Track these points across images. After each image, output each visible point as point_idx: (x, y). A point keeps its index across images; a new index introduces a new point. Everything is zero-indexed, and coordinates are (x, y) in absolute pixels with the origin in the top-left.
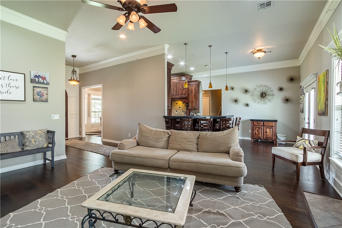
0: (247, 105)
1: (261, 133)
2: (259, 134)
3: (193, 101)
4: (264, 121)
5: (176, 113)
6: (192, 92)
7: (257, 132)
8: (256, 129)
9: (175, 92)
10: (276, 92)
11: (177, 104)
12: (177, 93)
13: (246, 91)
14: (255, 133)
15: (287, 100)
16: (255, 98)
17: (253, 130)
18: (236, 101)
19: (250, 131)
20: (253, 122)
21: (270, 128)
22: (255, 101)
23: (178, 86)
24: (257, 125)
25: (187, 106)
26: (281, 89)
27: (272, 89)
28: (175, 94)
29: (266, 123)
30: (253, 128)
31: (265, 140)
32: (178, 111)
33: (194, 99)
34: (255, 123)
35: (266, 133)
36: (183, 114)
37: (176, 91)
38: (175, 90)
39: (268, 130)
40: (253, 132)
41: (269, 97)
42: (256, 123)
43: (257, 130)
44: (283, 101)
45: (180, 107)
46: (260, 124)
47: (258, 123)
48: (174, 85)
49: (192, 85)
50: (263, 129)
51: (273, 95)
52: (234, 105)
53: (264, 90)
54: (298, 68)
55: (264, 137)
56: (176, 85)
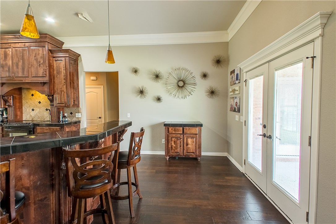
0: (159, 99)
1: (180, 146)
2: (176, 148)
3: (61, 91)
4: (183, 126)
5: (33, 114)
6: (59, 72)
7: (174, 144)
8: (173, 139)
9: (20, 70)
10: (198, 79)
11: (33, 95)
12: (25, 73)
13: (157, 76)
14: (172, 145)
15: (212, 93)
16: (169, 87)
17: (168, 141)
18: (141, 92)
19: (163, 141)
20: (168, 128)
21: (192, 138)
22: (169, 93)
23: (26, 57)
24: (174, 132)
25: (52, 101)
26: (205, 76)
27: (193, 75)
28: (20, 75)
29: (186, 129)
30: (168, 138)
31: (185, 156)
32: (37, 110)
33: (65, 86)
34: (170, 129)
35: (187, 145)
36: (46, 117)
37: (23, 69)
38: (20, 67)
39: (190, 141)
40: (168, 146)
41: (189, 88)
42: (172, 129)
43: (175, 141)
44: (208, 94)
45: (40, 102)
46: (178, 130)
47: (175, 130)
48: (17, 54)
49: (59, 59)
50: (182, 140)
51: (195, 84)
52: (138, 99)
53: (183, 75)
54: (226, 45)
55: (184, 152)
56: (23, 56)
